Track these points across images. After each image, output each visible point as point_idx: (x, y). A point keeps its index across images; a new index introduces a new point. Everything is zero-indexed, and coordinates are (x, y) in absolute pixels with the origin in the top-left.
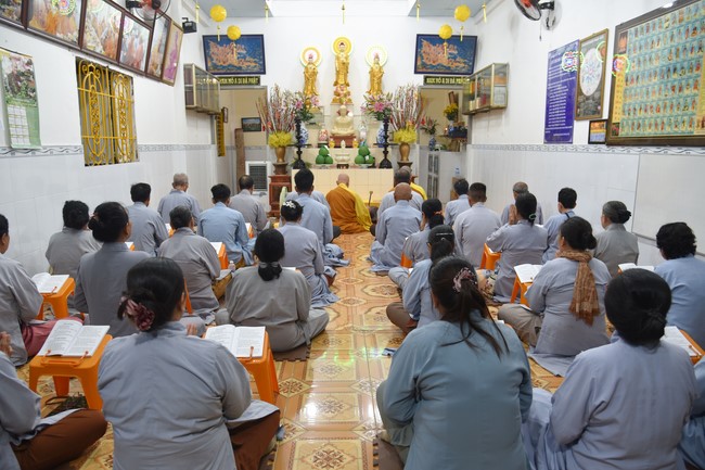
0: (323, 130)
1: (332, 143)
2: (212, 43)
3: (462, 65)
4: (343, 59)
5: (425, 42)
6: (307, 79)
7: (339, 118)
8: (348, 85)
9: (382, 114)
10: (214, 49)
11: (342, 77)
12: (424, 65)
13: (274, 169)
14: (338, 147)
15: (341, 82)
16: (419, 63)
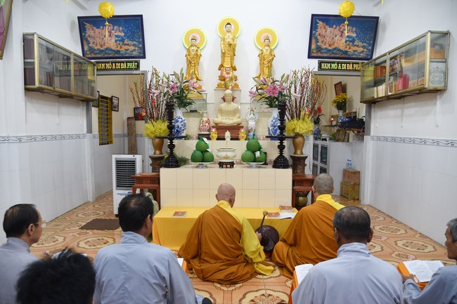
0: (205, 119)
1: (214, 134)
2: (88, 25)
3: (361, 49)
4: (229, 40)
5: (320, 24)
6: (189, 63)
7: (224, 105)
8: (234, 69)
9: (276, 100)
10: (91, 31)
11: (228, 59)
12: (319, 49)
13: (151, 162)
14: (221, 138)
15: (227, 65)
16: (313, 47)
